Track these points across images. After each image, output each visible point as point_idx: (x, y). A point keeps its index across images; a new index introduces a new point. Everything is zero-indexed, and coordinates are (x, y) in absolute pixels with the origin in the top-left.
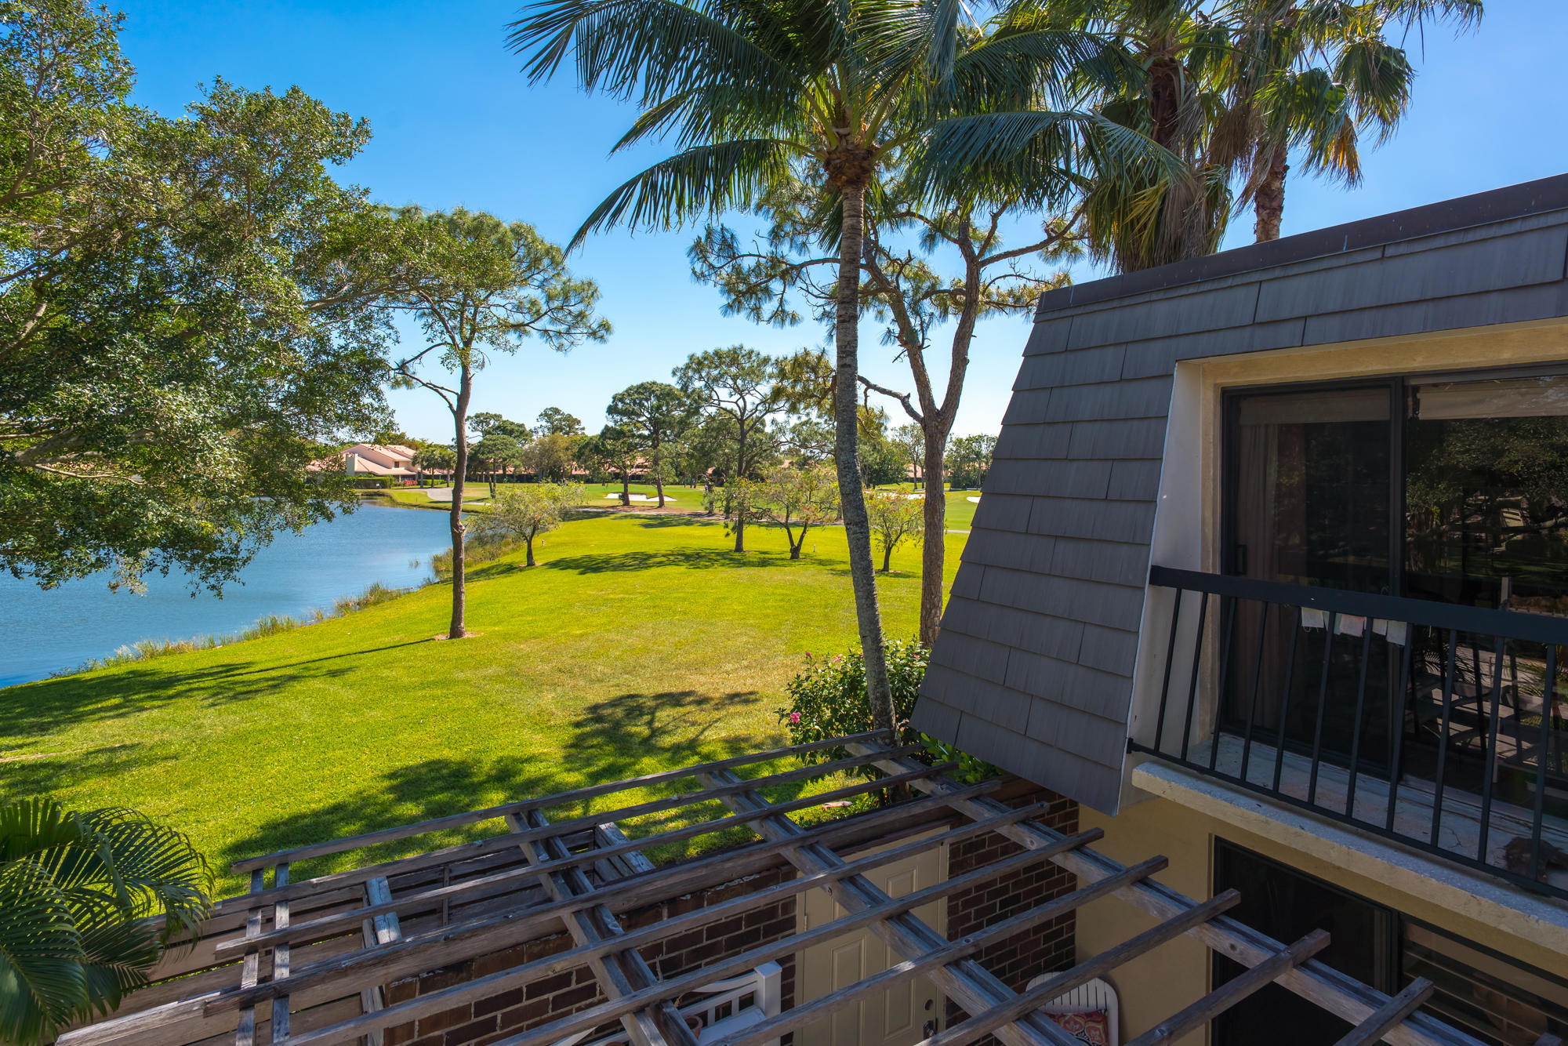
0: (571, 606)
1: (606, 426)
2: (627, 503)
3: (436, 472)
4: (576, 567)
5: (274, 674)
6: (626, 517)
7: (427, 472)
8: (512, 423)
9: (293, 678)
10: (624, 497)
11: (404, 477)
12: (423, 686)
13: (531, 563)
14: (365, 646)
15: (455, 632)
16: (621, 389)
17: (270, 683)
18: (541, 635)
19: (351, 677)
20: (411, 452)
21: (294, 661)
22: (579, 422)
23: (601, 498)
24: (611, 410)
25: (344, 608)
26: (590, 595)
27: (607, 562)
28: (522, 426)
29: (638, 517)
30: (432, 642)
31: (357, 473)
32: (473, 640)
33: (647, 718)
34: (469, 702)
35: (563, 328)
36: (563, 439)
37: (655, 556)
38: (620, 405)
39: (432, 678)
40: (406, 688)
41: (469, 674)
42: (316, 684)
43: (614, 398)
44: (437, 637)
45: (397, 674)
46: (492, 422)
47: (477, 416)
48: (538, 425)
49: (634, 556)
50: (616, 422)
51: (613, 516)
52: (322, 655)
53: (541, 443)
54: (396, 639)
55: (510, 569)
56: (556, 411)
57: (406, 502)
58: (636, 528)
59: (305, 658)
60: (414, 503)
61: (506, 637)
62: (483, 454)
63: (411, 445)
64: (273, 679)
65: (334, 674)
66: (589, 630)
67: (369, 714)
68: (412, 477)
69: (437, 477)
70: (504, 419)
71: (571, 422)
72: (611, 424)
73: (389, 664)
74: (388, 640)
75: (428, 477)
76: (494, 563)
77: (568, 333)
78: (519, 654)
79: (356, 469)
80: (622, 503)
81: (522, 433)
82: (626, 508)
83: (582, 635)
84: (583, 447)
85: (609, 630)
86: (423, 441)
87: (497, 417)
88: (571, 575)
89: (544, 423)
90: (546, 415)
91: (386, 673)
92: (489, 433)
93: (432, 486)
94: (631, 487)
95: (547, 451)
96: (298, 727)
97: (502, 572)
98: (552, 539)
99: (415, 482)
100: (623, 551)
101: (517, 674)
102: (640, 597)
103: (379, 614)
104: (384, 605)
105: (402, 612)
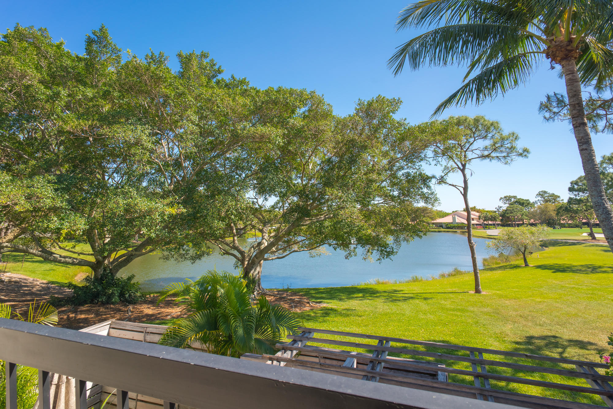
0: (541, 287)
1: (570, 198)
2: (594, 238)
3: (490, 222)
4: (551, 269)
5: (406, 295)
6: (593, 246)
7: (485, 222)
8: (523, 200)
9: (412, 298)
10: (591, 234)
11: (477, 225)
12: (453, 310)
13: (527, 265)
14: (441, 291)
15: (477, 291)
16: (575, 178)
17: (403, 298)
18: (518, 298)
19: (429, 301)
20: (478, 214)
21: (414, 292)
22: (559, 197)
23: (579, 236)
24: (571, 190)
25: (443, 276)
26: (554, 283)
28: (528, 200)
29: (602, 246)
30: (467, 293)
31: (457, 223)
32: (485, 295)
35: (505, 154)
36: (551, 207)
38: (576, 187)
39: (459, 307)
40: (447, 309)
41: (475, 309)
42: (417, 301)
43: (572, 183)
44: (470, 292)
45: (448, 304)
46: (513, 200)
47: (505, 197)
48: (537, 199)
50: (576, 195)
51: (584, 245)
52: (425, 292)
53: (539, 208)
54: (454, 290)
55: (516, 267)
56: (545, 192)
57: (477, 235)
58: (598, 252)
59: (419, 292)
60: (480, 236)
61: (500, 296)
62: (508, 214)
63: (478, 211)
64: (405, 297)
65: (425, 299)
66: (546, 300)
67: (429, 316)
68: (480, 225)
69: (491, 225)
70: (518, 197)
71: (554, 198)
72: (572, 196)
73: (445, 299)
74: (450, 290)
75: (487, 225)
76: (508, 264)
77: (508, 156)
78: (503, 305)
79: (457, 221)
80: (591, 238)
81: (529, 204)
82: (593, 241)
83: (541, 302)
84: (559, 209)
86: (483, 210)
87: (515, 197)
88: (548, 272)
89: (540, 199)
90: (540, 194)
91: (443, 302)
92: (512, 204)
93: (489, 229)
94: (594, 230)
95: (543, 211)
96: (403, 315)
97: (511, 268)
98: (545, 255)
99: (482, 227)
100: (583, 263)
101: (498, 314)
102: (585, 288)
103: (452, 279)
104: (457, 276)
105: (462, 280)
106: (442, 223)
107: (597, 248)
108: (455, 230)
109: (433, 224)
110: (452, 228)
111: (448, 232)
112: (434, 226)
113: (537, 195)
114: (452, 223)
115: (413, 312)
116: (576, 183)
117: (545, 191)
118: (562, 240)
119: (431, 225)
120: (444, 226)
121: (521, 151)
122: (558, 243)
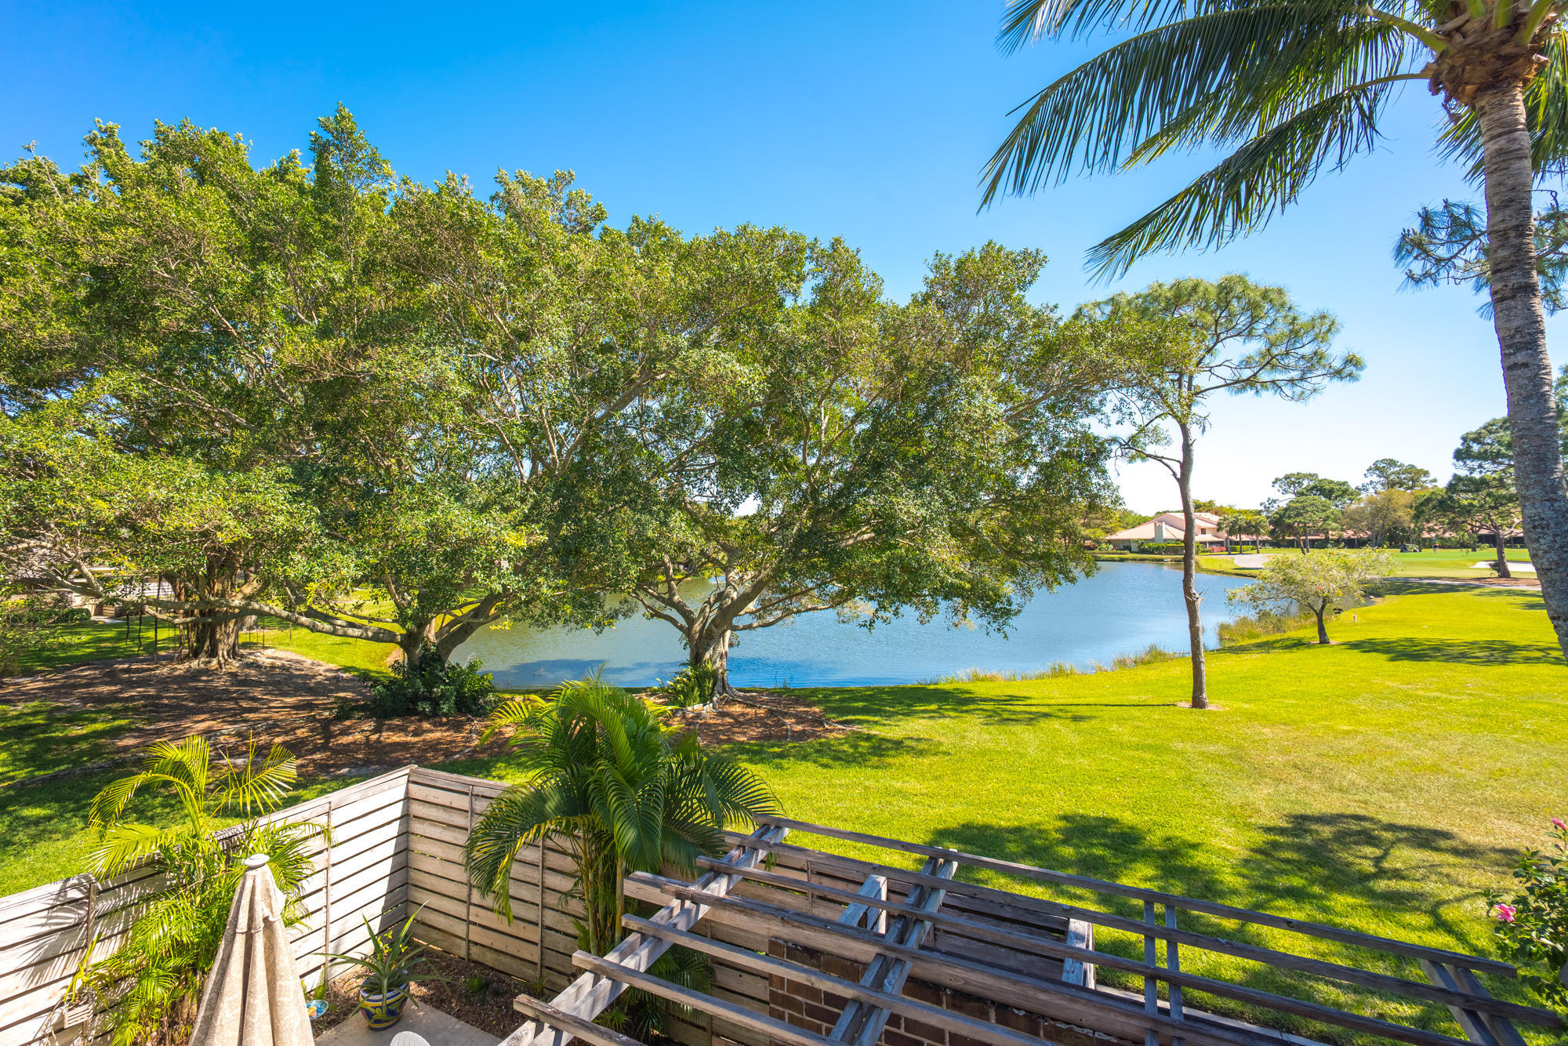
0: (1355, 696)
1: (1456, 477)
2: (1505, 574)
3: (1245, 538)
4: (1387, 652)
5: (1033, 709)
6: (1499, 593)
7: (1233, 538)
8: (1331, 482)
9: (1046, 715)
10: (1500, 567)
11: (1211, 543)
12: (1138, 747)
13: (1324, 640)
14: (1113, 701)
15: (1198, 703)
16: (1474, 426)
18: (1295, 722)
19: (1083, 725)
20: (1216, 519)
21: (1052, 702)
22: (1426, 473)
23: (1467, 568)
24: (1459, 455)
25: (1122, 663)
26: (1388, 687)
27: (1436, 649)
28: (1345, 483)
29: (1523, 594)
30: (1172, 708)
31: (1165, 540)
32: (1214, 713)
33: (1378, 852)
34: (1172, 774)
36: (1403, 497)
37: (1525, 648)
38: (1476, 447)
39: (1150, 741)
40: (1122, 746)
41: (1188, 747)
42: (1055, 724)
43: (1464, 439)
44: (1179, 704)
45: (1125, 733)
46: (1305, 483)
47: (1287, 477)
48: (1367, 481)
49: (1490, 646)
50: (1472, 470)
51: (1477, 591)
52: (1076, 701)
53: (1371, 502)
54: (1143, 698)
55: (1299, 644)
56: (1392, 463)
57: (1210, 568)
58: (1510, 609)
59: (1062, 701)
60: (1218, 569)
61: (1251, 717)
62: (1290, 517)
63: (1217, 512)
64: (1030, 713)
65: (1076, 719)
66: (1361, 729)
67: (1079, 759)
68: (1221, 543)
69: (1246, 543)
70: (1321, 477)
71: (1415, 475)
72: (1463, 473)
73: (1120, 721)
74: (1134, 699)
75: (1237, 543)
76: (1278, 636)
78: (1256, 738)
79: (1165, 536)
80: (1496, 574)
81: (1345, 492)
82: (1502, 581)
83: (1348, 732)
84: (1422, 504)
85: (1392, 734)
86: (1231, 507)
87: (1311, 476)
88: (1380, 659)
89: (1375, 478)
90: (1377, 468)
91: (1114, 727)
92: (1302, 494)
93: (1241, 553)
94: (1508, 553)
95: (1380, 511)
96: (1022, 756)
97: (1287, 647)
98: (1372, 615)
99: (1224, 548)
100: (1470, 638)
101: (1241, 759)
102: (1465, 700)
103: (1142, 673)
104: (1153, 665)
105: (1163, 674)
106: (1129, 541)
107: (1511, 599)
108: (1158, 556)
109: (1109, 542)
110: (1153, 553)
111: (1142, 560)
112: (1111, 546)
113: (1370, 469)
114: (1153, 540)
115: (1043, 751)
116: (1478, 438)
117: (1391, 460)
118: (1420, 578)
119: (1104, 545)
120: (1134, 547)
121: (1337, 364)
122: (1411, 587)
